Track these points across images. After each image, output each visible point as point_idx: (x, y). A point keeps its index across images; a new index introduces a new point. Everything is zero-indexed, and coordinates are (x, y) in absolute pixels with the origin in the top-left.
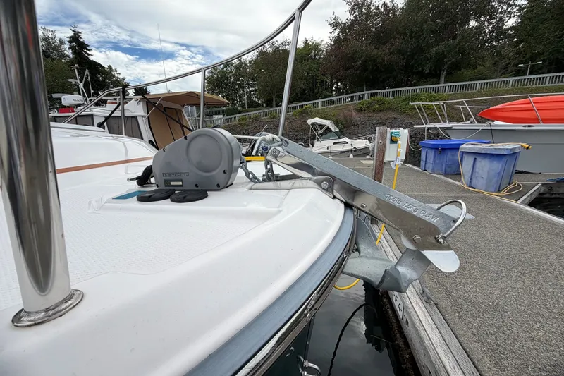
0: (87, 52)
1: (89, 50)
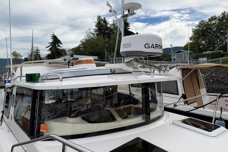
0: (129, 27)
1: (129, 26)
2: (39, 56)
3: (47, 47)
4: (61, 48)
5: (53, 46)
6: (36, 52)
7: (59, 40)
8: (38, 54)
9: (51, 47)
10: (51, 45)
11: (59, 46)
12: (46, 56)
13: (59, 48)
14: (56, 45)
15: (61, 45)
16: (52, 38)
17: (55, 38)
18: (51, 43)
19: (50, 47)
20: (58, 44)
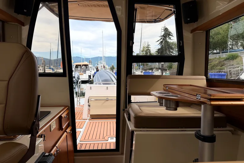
2: (150, 51)
3: (158, 41)
4: (172, 41)
5: (164, 39)
6: (147, 47)
7: (170, 32)
8: (148, 49)
9: (162, 40)
10: (161, 38)
11: (170, 39)
12: (156, 51)
14: (167, 38)
15: (172, 38)
16: (163, 30)
17: (166, 30)
19: (160, 41)
20: (169, 36)
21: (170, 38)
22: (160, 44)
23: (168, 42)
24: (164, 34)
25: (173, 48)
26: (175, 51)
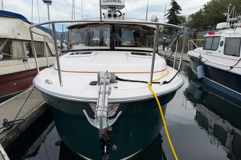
3: (165, 15)
4: (180, 15)
5: (171, 13)
6: (155, 21)
7: (179, 6)
9: (169, 14)
10: (169, 12)
11: (178, 13)
13: (178, 15)
14: (175, 12)
15: (180, 12)
16: (171, 4)
17: (175, 4)
18: (169, 10)
19: (168, 15)
20: (177, 10)
21: (178, 11)
22: (168, 19)
23: (176, 16)
24: (172, 8)
25: (180, 22)
26: (182, 25)
